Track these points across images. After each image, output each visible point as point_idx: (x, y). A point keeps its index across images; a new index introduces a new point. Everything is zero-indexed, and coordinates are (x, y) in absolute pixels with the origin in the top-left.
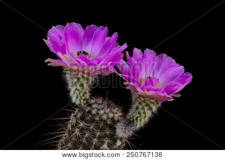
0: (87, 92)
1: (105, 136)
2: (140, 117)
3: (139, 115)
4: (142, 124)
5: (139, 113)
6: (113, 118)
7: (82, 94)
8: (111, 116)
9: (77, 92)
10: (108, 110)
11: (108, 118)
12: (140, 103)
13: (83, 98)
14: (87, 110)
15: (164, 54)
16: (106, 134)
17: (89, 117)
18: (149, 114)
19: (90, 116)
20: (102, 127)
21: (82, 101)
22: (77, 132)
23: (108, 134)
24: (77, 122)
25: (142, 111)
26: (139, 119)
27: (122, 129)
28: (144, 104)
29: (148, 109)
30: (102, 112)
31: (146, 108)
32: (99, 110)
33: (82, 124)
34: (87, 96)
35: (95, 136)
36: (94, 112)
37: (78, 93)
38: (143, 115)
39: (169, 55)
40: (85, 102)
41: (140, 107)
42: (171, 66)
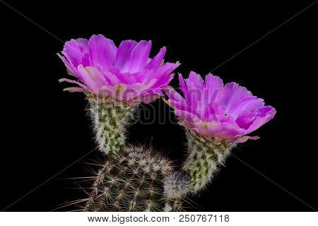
0: (122, 135)
1: (148, 197)
2: (199, 171)
3: (197, 169)
4: (203, 184)
5: (198, 165)
6: (159, 172)
7: (113, 136)
8: (156, 168)
9: (107, 133)
10: (153, 160)
11: (152, 171)
12: (199, 149)
13: (116, 143)
14: (121, 161)
15: (235, 83)
16: (149, 194)
17: (123, 170)
18: (213, 166)
19: (126, 168)
20: (143, 184)
21: (114, 148)
22: (106, 192)
23: (152, 194)
24: (106, 178)
25: (202, 162)
26: (197, 175)
27: (173, 183)
28: (205, 149)
29: (211, 158)
30: (142, 162)
31: (208, 156)
32: (138, 159)
33: (113, 181)
34: (122, 140)
35: (133, 197)
36: (131, 162)
37: (108, 135)
38: (204, 169)
39: (242, 85)
40: (118, 150)
41: (200, 155)
42: (246, 99)
